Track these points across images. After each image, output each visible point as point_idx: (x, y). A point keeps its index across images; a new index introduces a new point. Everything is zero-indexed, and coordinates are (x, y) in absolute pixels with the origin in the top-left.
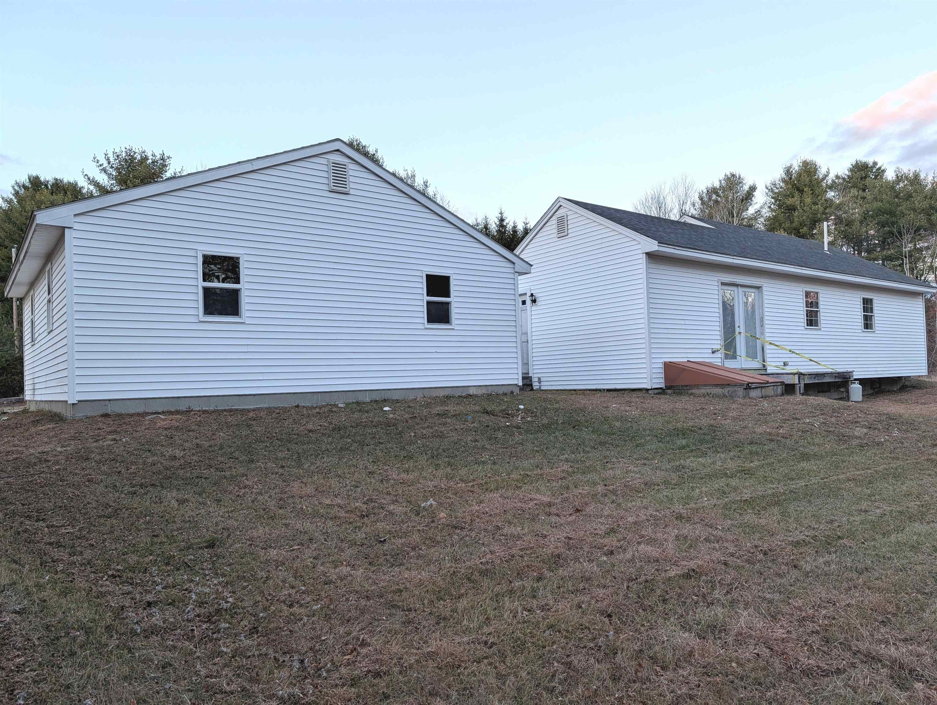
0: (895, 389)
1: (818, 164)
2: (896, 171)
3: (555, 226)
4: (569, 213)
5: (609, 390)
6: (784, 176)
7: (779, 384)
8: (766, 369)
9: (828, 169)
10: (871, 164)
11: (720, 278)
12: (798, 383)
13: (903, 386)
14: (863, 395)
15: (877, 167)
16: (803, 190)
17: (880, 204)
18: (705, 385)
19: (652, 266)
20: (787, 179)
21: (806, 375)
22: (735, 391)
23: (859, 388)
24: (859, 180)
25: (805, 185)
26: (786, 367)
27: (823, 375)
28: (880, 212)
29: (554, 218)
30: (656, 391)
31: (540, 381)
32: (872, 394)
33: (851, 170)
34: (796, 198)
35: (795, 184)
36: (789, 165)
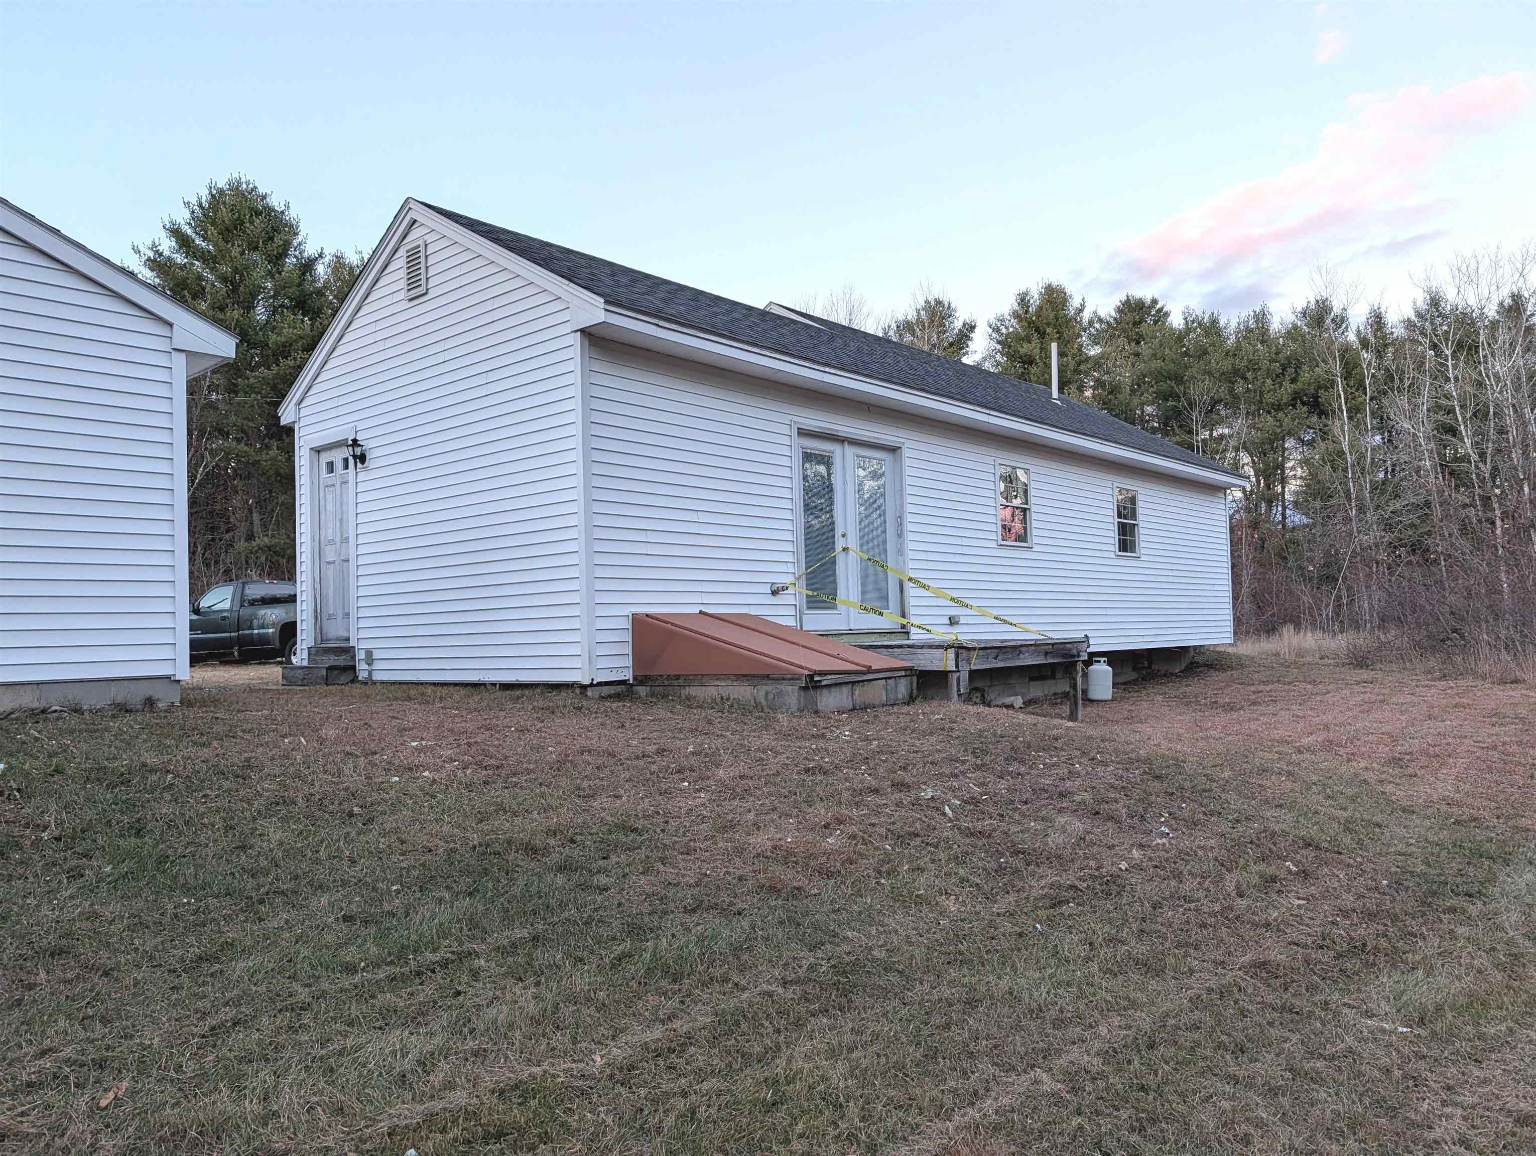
0: (1177, 671)
1: (1068, 293)
2: (1184, 313)
3: (403, 273)
4: (429, 238)
5: (507, 687)
6: (1016, 307)
7: (903, 673)
8: (908, 633)
9: (1083, 300)
10: (1148, 301)
11: (796, 419)
12: (954, 669)
13: (1191, 663)
14: (1115, 685)
15: (1158, 307)
16: (1044, 333)
17: (1158, 364)
18: (717, 677)
19: (597, 366)
20: (1020, 312)
21: (974, 649)
22: (780, 694)
23: (1108, 671)
24: (1131, 326)
25: (1048, 325)
26: (956, 629)
27: (1017, 649)
28: (1160, 376)
29: (402, 252)
30: (606, 690)
31: (370, 658)
32: (1135, 682)
33: (1119, 310)
34: (1033, 345)
35: (1033, 322)
36: (1025, 290)
